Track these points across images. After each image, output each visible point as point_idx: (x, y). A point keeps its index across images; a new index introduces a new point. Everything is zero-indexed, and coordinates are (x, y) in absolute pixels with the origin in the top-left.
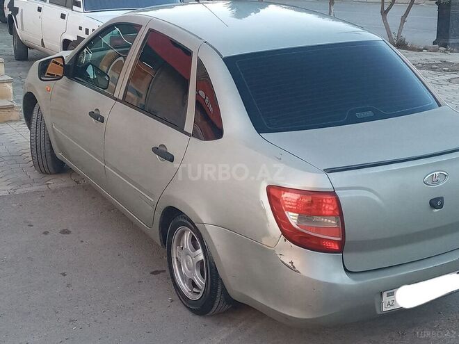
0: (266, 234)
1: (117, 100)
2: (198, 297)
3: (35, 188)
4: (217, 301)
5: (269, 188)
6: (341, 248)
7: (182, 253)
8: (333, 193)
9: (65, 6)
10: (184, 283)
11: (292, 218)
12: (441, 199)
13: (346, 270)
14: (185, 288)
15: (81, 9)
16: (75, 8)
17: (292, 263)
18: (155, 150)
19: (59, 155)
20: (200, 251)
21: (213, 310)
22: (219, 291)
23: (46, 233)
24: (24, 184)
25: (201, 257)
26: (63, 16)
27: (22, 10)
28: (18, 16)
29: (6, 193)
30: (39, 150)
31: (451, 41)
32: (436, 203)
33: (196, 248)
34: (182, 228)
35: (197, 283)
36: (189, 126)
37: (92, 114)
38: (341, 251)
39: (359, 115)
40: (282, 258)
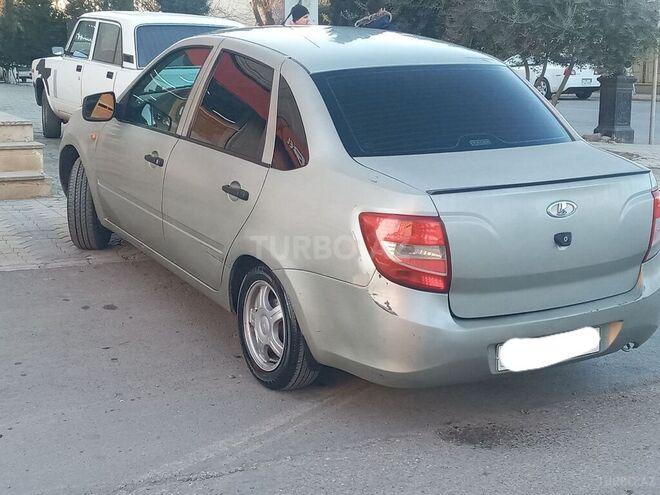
0: (357, 270)
1: (179, 137)
2: (274, 367)
3: (70, 263)
4: (298, 368)
5: (362, 217)
6: (447, 286)
7: (257, 315)
8: (437, 219)
9: (113, 63)
10: (258, 353)
11: (389, 249)
12: (569, 234)
13: (453, 316)
14: (259, 359)
15: (134, 66)
16: (125, 64)
17: (387, 303)
18: (226, 189)
19: (104, 221)
20: (279, 308)
21: (293, 380)
22: (301, 354)
23: (86, 308)
24: (58, 258)
25: (280, 315)
26: (110, 75)
27: (55, 71)
28: (50, 80)
29: (35, 267)
30: (78, 215)
31: (618, 129)
32: (562, 239)
33: (273, 305)
34: (257, 283)
35: (274, 348)
36: (268, 155)
37: (148, 158)
38: (446, 290)
39: (472, 143)
40: (376, 299)
